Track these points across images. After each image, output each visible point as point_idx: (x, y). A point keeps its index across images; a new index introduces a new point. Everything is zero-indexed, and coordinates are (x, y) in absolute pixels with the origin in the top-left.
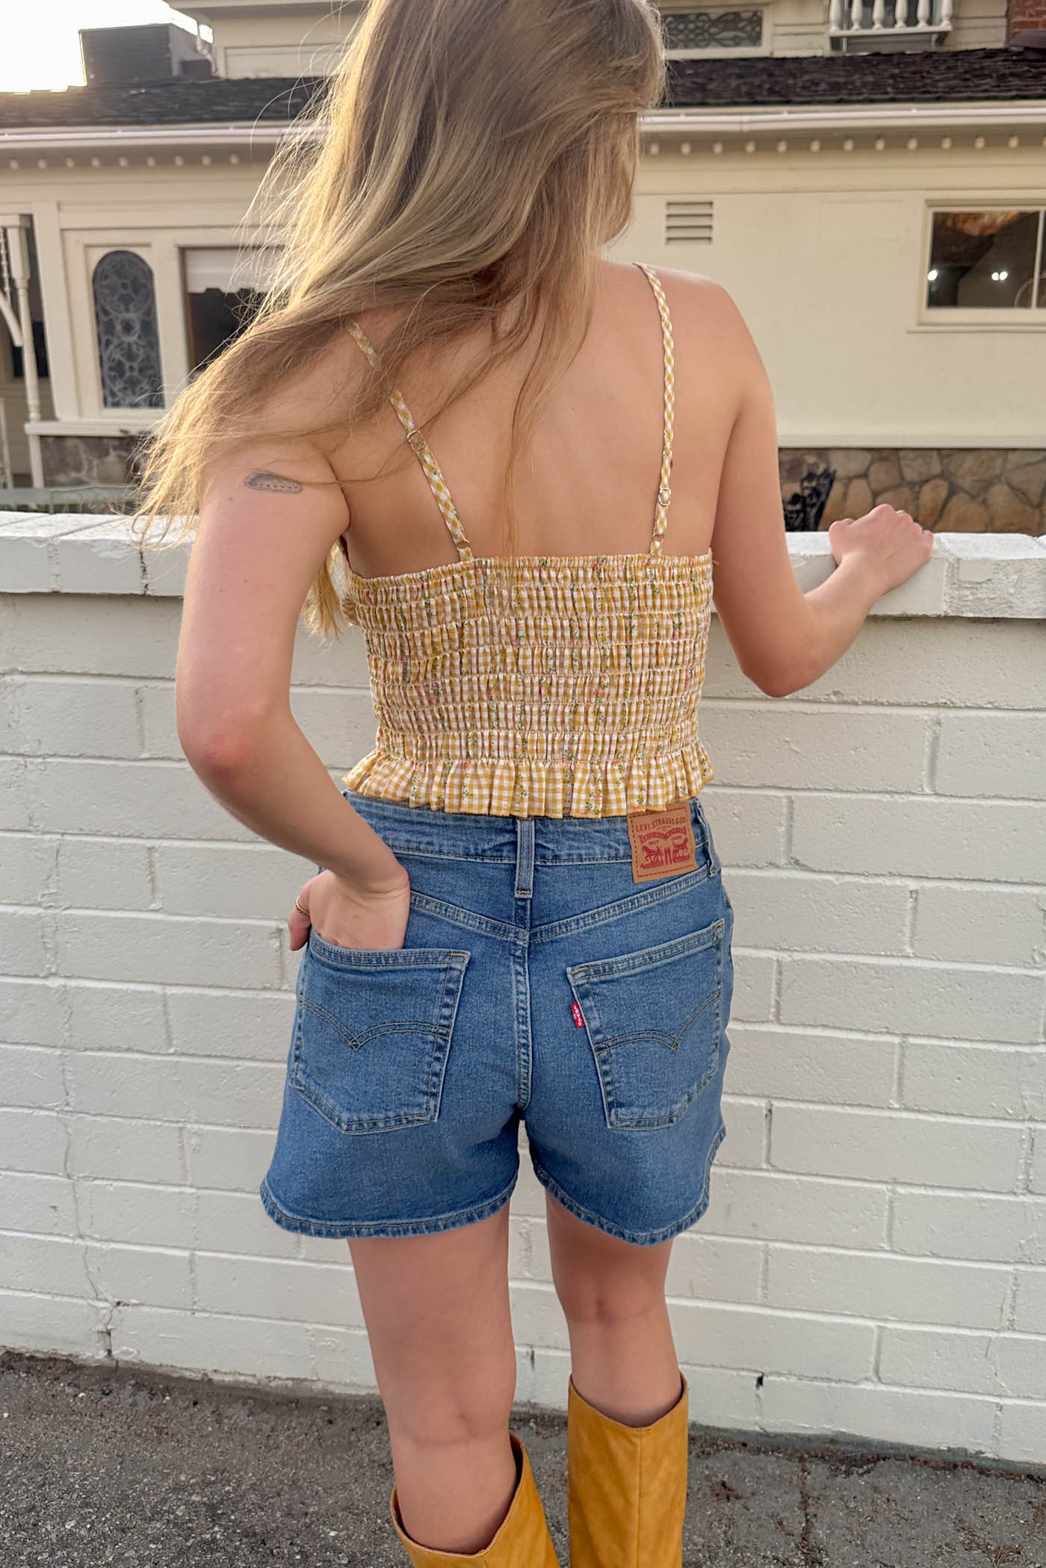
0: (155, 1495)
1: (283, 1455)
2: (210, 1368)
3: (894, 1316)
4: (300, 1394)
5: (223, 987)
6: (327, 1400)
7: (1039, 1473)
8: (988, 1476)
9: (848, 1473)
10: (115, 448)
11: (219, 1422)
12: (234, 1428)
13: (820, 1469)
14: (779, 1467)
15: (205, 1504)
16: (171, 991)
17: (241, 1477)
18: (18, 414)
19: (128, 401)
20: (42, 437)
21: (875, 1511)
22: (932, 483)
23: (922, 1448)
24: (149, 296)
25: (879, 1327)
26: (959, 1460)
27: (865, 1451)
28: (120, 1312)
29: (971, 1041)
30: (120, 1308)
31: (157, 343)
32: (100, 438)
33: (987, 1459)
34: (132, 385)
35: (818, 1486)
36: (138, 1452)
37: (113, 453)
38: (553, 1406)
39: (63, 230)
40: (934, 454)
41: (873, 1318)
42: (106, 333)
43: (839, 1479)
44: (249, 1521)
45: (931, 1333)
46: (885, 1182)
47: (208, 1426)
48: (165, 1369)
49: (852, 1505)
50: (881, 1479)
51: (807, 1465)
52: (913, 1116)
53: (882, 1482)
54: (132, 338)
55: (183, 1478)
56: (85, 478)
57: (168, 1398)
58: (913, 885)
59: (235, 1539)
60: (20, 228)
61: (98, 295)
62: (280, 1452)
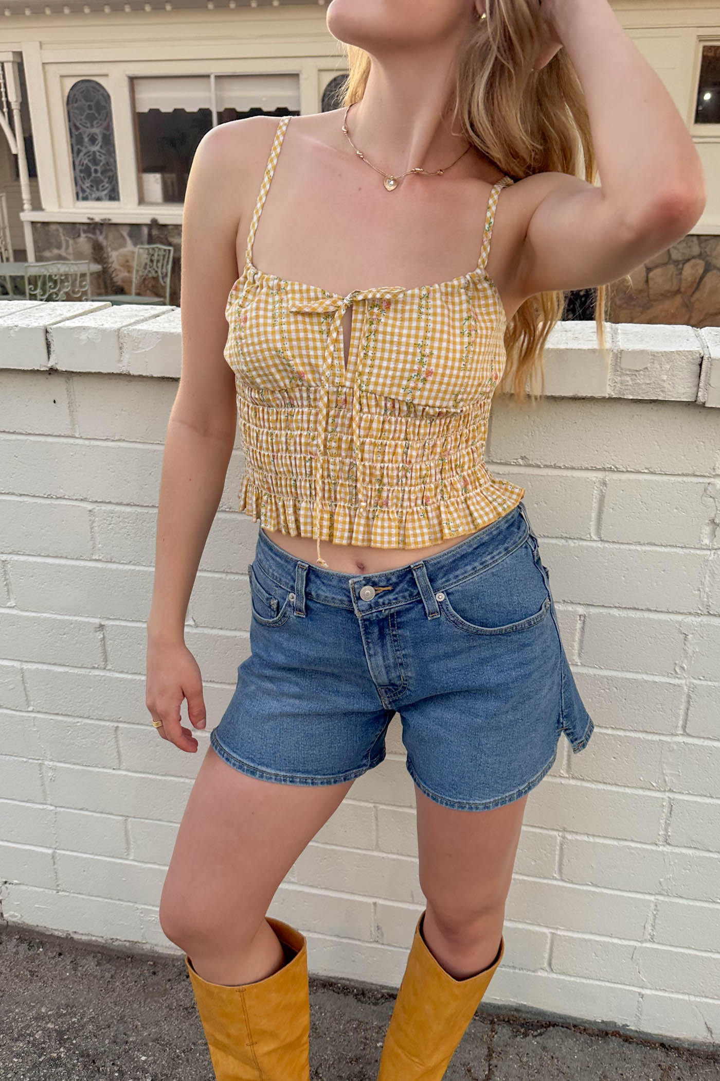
0: (22, 1021)
1: (117, 997)
2: (71, 931)
3: (564, 926)
4: (135, 952)
5: (64, 665)
6: (153, 957)
7: (670, 1043)
8: (630, 1043)
9: (525, 1035)
10: (85, 232)
11: (75, 969)
12: (85, 974)
13: (505, 1030)
14: (475, 1027)
15: (56, 1030)
16: (26, 666)
17: (84, 1012)
18: (16, 206)
19: (94, 196)
20: (33, 223)
21: (542, 1065)
22: (692, 262)
23: (582, 1019)
24: (108, 115)
25: (551, 933)
26: (610, 1029)
27: (541, 1019)
28: (7, 888)
29: (625, 730)
30: (7, 885)
31: (114, 152)
32: (74, 224)
33: (631, 1030)
34: (97, 183)
35: (502, 1044)
36: (15, 989)
37: (83, 235)
38: (314, 972)
39: (43, 64)
40: (695, 239)
41: (547, 927)
42: (77, 144)
43: (518, 1039)
44: (85, 1046)
45: (590, 940)
46: (557, 830)
47: (66, 972)
48: (40, 928)
49: (525, 1059)
50: (549, 1041)
51: (496, 1026)
52: (579, 783)
53: (550, 1044)
54: (95, 148)
55: (43, 1010)
56: (64, 254)
57: (41, 950)
58: (581, 610)
59: (74, 1058)
60: (13, 62)
61: (71, 114)
62: (115, 995)
